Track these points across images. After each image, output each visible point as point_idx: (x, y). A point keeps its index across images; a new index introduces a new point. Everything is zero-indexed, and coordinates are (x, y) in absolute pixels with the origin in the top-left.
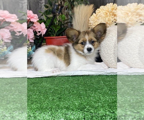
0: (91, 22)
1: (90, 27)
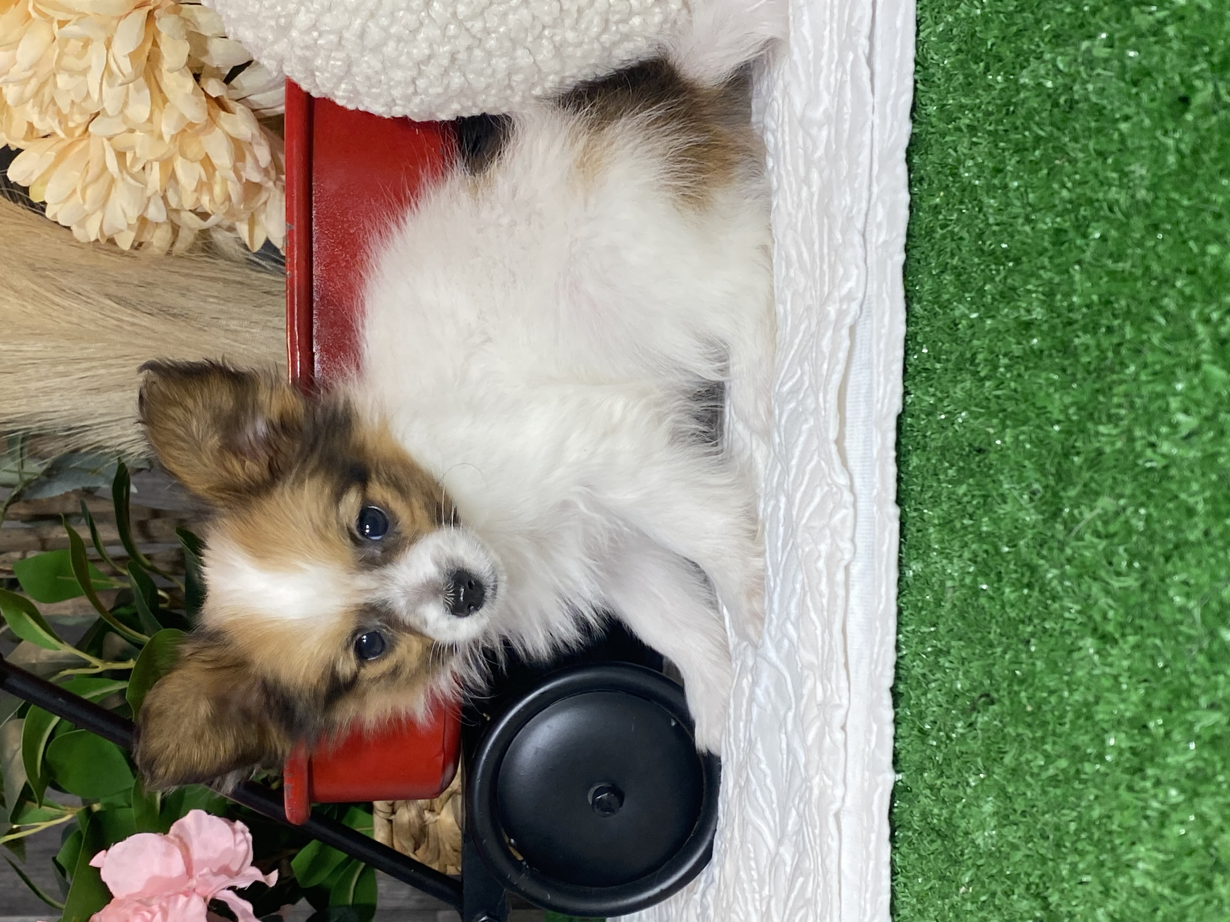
0: (121, 223)
1: (186, 238)
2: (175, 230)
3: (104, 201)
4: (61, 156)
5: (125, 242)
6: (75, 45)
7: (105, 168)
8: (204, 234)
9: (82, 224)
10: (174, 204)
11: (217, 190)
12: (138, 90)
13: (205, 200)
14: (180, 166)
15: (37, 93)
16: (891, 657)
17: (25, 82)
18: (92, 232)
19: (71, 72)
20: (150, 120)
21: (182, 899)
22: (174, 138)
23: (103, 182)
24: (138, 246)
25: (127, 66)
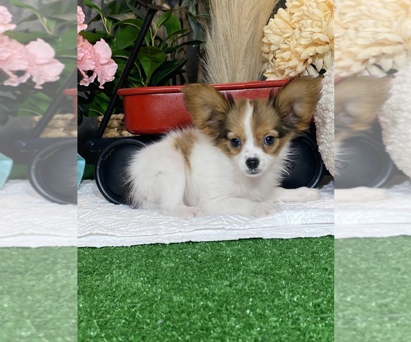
7: (285, 34)
11: (282, 63)
12: (308, 41)
16: (199, 241)
20: (300, 44)
21: (94, 63)
22: (296, 51)
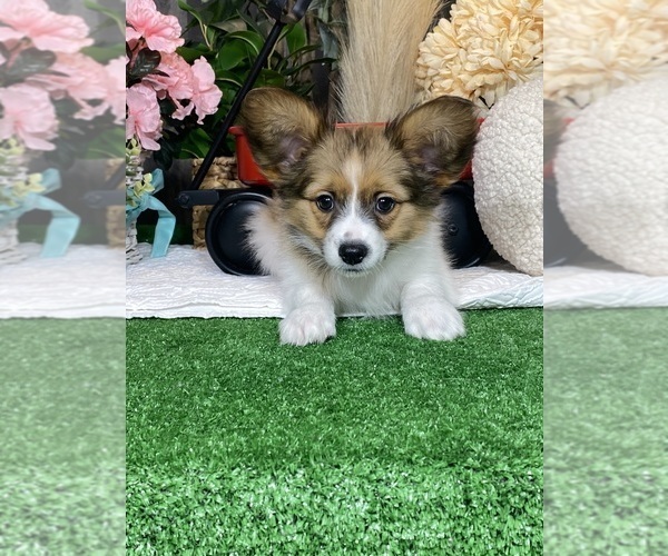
2: (424, 79)
3: (434, 53)
4: (450, 38)
5: (420, 61)
6: (491, 44)
8: (423, 89)
9: (425, 45)
10: (435, 78)
13: (437, 90)
14: (449, 81)
15: (473, 30)
17: (477, 26)
18: (423, 49)
19: (482, 43)
23: (442, 54)
24: (418, 66)
25: (484, 63)
